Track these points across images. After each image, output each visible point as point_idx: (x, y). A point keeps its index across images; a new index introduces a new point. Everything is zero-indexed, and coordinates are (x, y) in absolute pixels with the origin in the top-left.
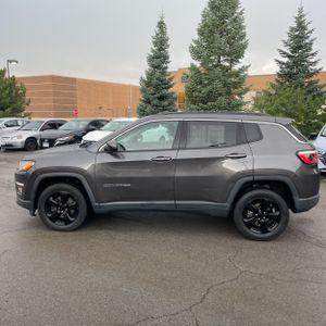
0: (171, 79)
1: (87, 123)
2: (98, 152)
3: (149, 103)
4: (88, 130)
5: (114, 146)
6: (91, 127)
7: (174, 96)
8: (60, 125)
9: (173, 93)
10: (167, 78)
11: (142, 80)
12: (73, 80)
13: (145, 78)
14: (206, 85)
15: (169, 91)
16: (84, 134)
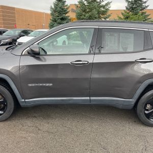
0: (67, 8)
1: (20, 31)
2: (22, 55)
3: (56, 21)
4: (21, 36)
5: (37, 50)
6: (22, 34)
7: (69, 18)
8: (4, 32)
9: (69, 16)
10: (65, 8)
11: (51, 8)
12: (13, 9)
13: (53, 7)
14: (88, 12)
15: (67, 15)
16: (18, 38)
